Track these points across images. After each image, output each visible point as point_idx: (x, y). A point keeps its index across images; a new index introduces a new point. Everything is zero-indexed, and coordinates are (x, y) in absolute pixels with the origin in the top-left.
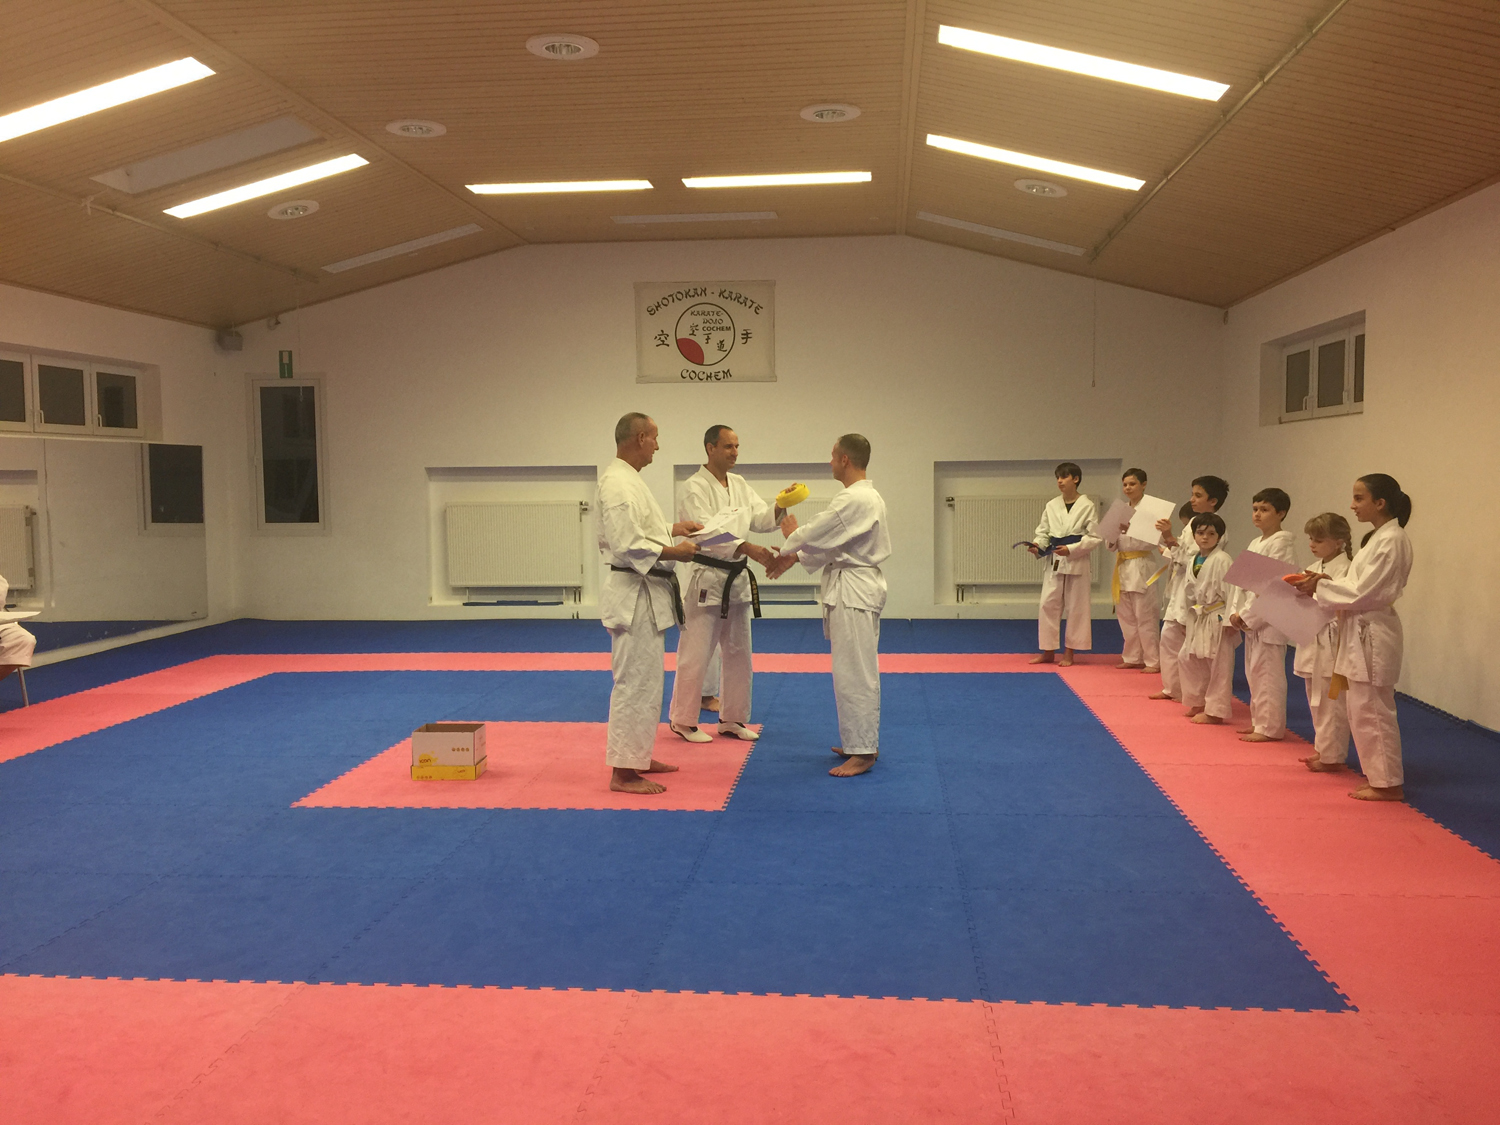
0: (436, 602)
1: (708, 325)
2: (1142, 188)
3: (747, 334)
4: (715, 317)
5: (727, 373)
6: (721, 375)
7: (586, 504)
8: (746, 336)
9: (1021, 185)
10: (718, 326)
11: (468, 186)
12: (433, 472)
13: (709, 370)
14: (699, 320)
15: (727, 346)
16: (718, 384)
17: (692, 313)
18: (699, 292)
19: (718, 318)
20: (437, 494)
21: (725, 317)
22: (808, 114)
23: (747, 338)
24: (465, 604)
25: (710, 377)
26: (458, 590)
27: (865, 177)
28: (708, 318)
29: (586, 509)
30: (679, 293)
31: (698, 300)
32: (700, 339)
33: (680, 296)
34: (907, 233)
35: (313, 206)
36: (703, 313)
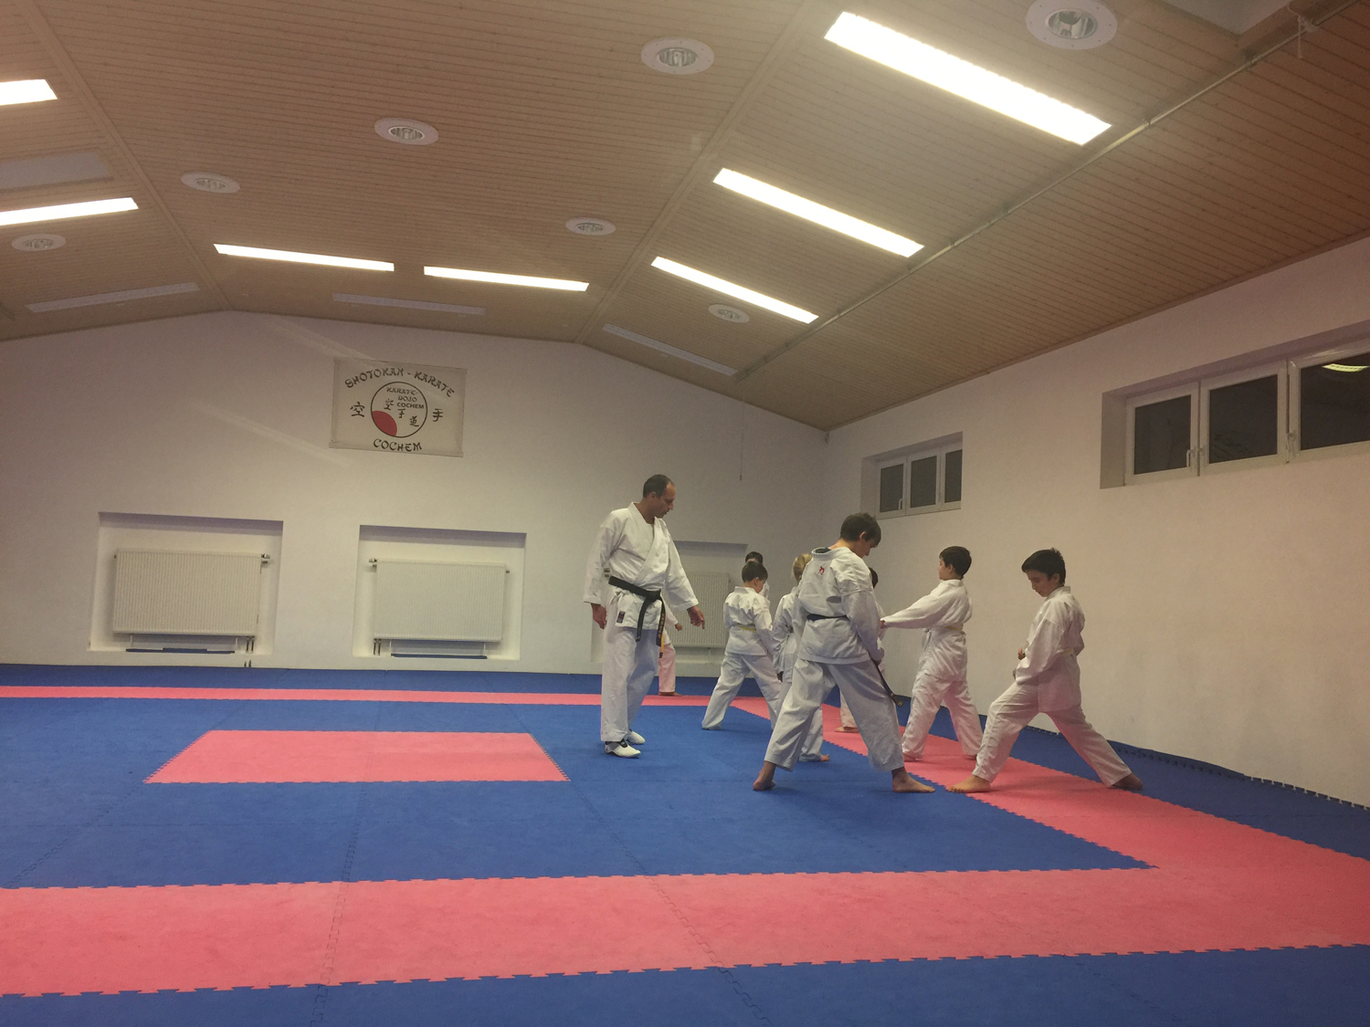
0: (94, 648)
1: (403, 401)
2: (814, 322)
3: (438, 413)
4: (409, 395)
5: (417, 446)
6: (412, 447)
7: (268, 557)
8: (438, 415)
9: (713, 310)
10: (413, 403)
11: (215, 245)
12: (105, 517)
13: (400, 442)
14: (394, 397)
15: (419, 422)
16: (408, 455)
17: (388, 390)
18: (396, 371)
19: (413, 396)
20: (106, 540)
21: (418, 396)
22: (572, 225)
23: (438, 416)
24: (128, 650)
25: (402, 448)
26: (121, 637)
27: (581, 287)
28: (403, 395)
29: (266, 562)
30: (377, 370)
31: (393, 378)
32: (394, 413)
33: (378, 373)
34: (584, 344)
35: (59, 241)
36: (399, 391)
